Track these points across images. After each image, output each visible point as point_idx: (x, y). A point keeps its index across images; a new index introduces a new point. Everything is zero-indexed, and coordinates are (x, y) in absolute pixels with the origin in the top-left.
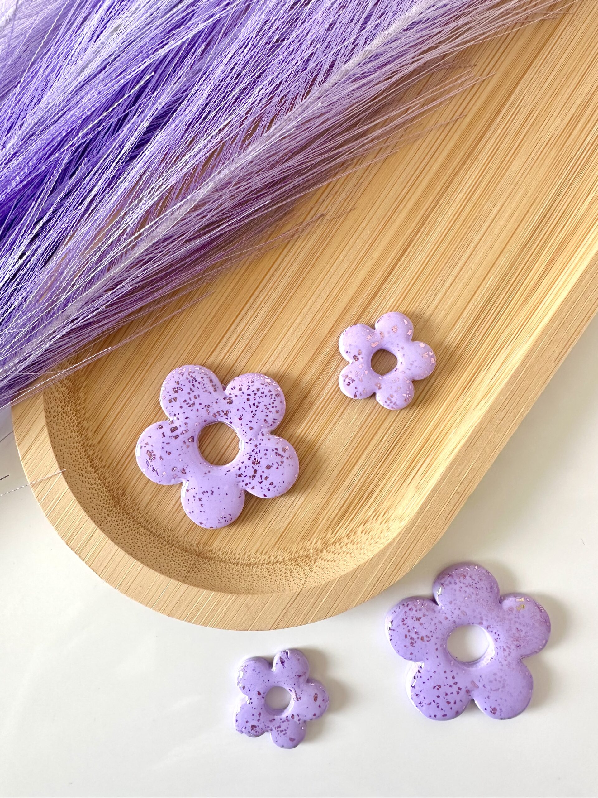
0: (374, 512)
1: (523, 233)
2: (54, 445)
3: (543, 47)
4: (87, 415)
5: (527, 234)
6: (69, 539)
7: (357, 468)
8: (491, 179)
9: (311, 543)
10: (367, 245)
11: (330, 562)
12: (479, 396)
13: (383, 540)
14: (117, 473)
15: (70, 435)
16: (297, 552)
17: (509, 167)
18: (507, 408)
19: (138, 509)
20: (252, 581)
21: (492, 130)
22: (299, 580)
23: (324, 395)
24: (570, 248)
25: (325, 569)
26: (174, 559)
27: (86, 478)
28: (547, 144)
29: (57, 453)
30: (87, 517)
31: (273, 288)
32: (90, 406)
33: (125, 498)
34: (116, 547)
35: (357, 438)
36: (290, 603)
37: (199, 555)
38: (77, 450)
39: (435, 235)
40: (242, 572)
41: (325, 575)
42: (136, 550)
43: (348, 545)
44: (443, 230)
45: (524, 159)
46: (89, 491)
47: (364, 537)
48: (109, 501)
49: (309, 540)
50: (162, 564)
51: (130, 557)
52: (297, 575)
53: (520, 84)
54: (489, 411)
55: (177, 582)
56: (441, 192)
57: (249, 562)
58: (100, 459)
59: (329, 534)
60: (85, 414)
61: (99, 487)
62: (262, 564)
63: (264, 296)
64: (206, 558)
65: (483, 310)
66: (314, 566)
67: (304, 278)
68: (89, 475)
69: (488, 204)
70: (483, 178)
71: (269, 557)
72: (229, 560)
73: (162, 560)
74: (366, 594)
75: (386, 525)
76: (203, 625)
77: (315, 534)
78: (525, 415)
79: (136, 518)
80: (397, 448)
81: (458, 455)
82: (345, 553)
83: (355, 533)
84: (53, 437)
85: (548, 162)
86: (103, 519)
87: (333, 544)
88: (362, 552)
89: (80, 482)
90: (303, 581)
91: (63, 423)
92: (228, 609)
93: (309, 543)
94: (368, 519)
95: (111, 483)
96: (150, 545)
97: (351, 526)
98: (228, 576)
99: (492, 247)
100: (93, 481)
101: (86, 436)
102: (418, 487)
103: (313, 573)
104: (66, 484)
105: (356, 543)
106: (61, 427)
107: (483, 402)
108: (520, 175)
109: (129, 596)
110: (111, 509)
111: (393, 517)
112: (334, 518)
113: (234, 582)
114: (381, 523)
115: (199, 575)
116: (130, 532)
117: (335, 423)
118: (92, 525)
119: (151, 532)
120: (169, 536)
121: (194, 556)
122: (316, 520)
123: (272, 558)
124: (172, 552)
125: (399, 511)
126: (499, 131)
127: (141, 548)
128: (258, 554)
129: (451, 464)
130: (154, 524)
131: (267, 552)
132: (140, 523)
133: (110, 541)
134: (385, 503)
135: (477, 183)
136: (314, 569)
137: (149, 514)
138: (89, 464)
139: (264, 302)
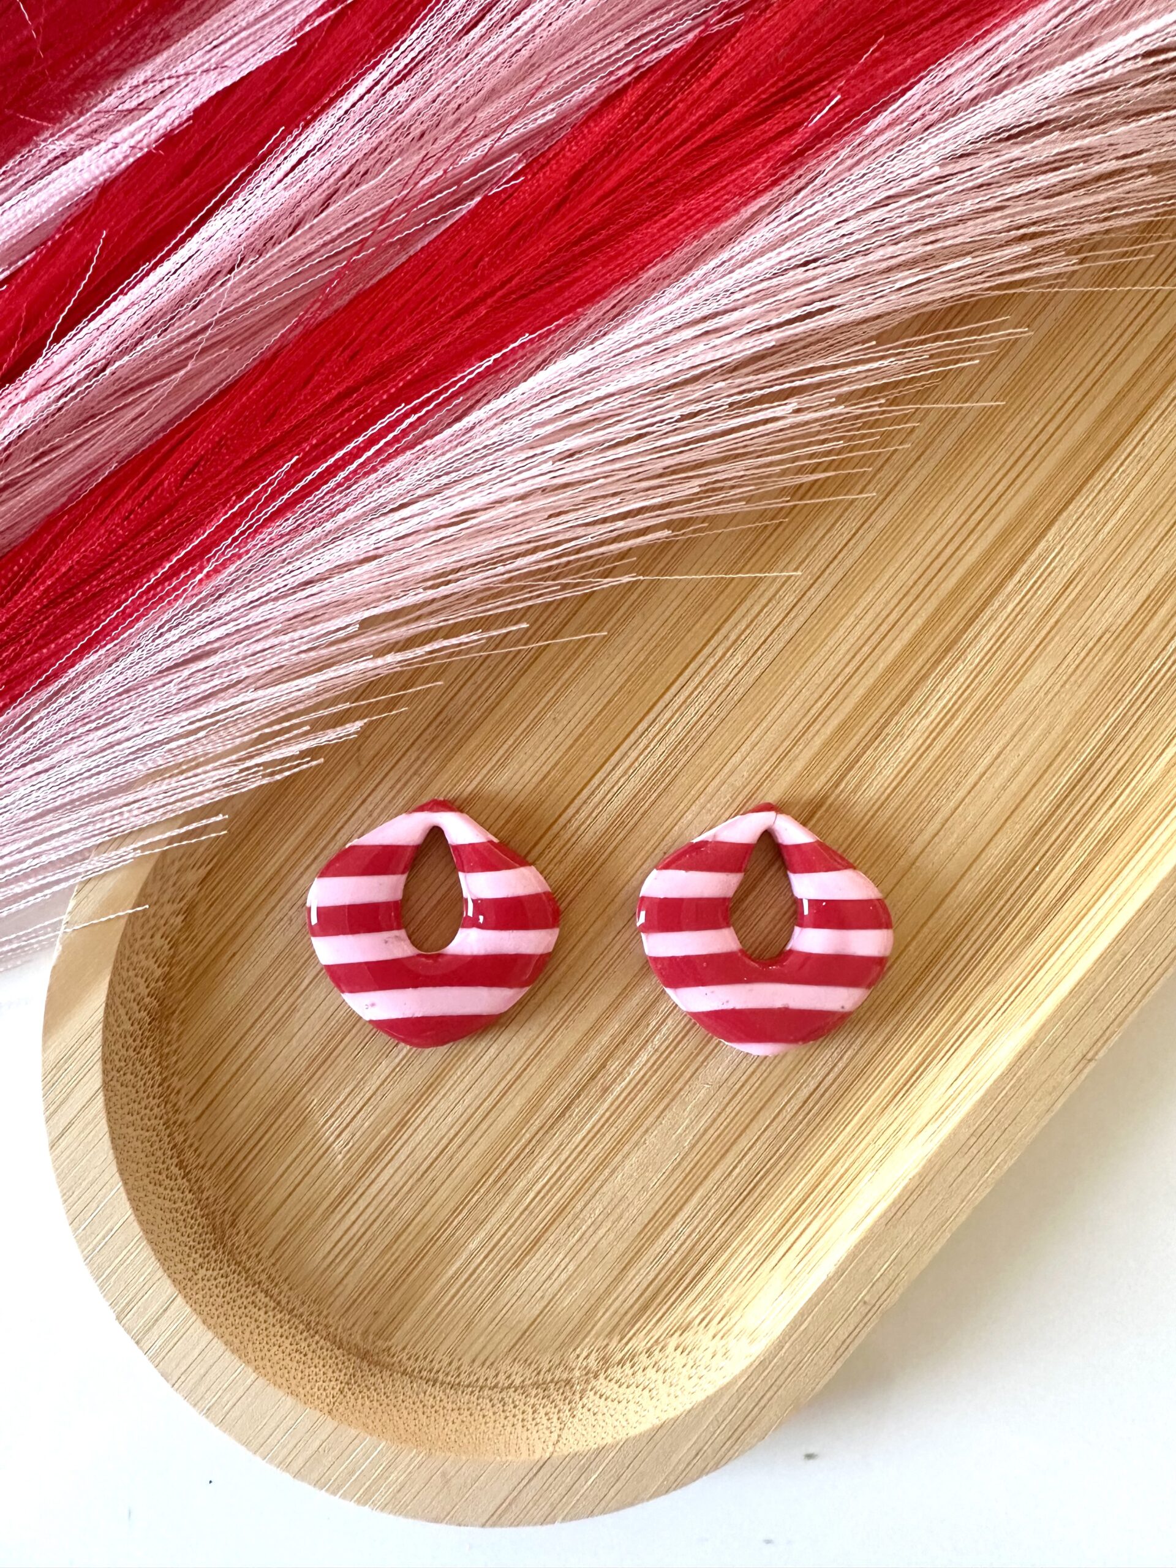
0: (702, 1310)
1: (1038, 806)
3: (1108, 456)
7: (679, 1219)
9: (578, 1356)
15: (143, 1104)
16: (549, 1370)
18: (974, 1150)
19: (257, 1256)
21: (997, 604)
23: (631, 1076)
25: (599, 1416)
26: (316, 1361)
27: (165, 1189)
35: (685, 1163)
44: (886, 785)
46: (168, 1215)
47: (680, 1360)
49: (575, 1350)
52: (544, 1420)
56: (890, 712)
57: (457, 1381)
62: (481, 1388)
64: (377, 1364)
69: (977, 742)
70: (971, 694)
73: (295, 1364)
75: (723, 1342)
77: (587, 1340)
80: (759, 1191)
82: (641, 1387)
83: (663, 1347)
85: (1096, 676)
86: (191, 1273)
87: (618, 1364)
94: (690, 1323)
96: (273, 1330)
97: (656, 1333)
100: (178, 1194)
103: (576, 1420)
105: (662, 1370)
106: (130, 1088)
108: (1042, 694)
111: (736, 1330)
112: (626, 1313)
115: (360, 1401)
117: (647, 1131)
122: (590, 1313)
123: (502, 1377)
127: (255, 1336)
134: (725, 1296)
135: (960, 702)
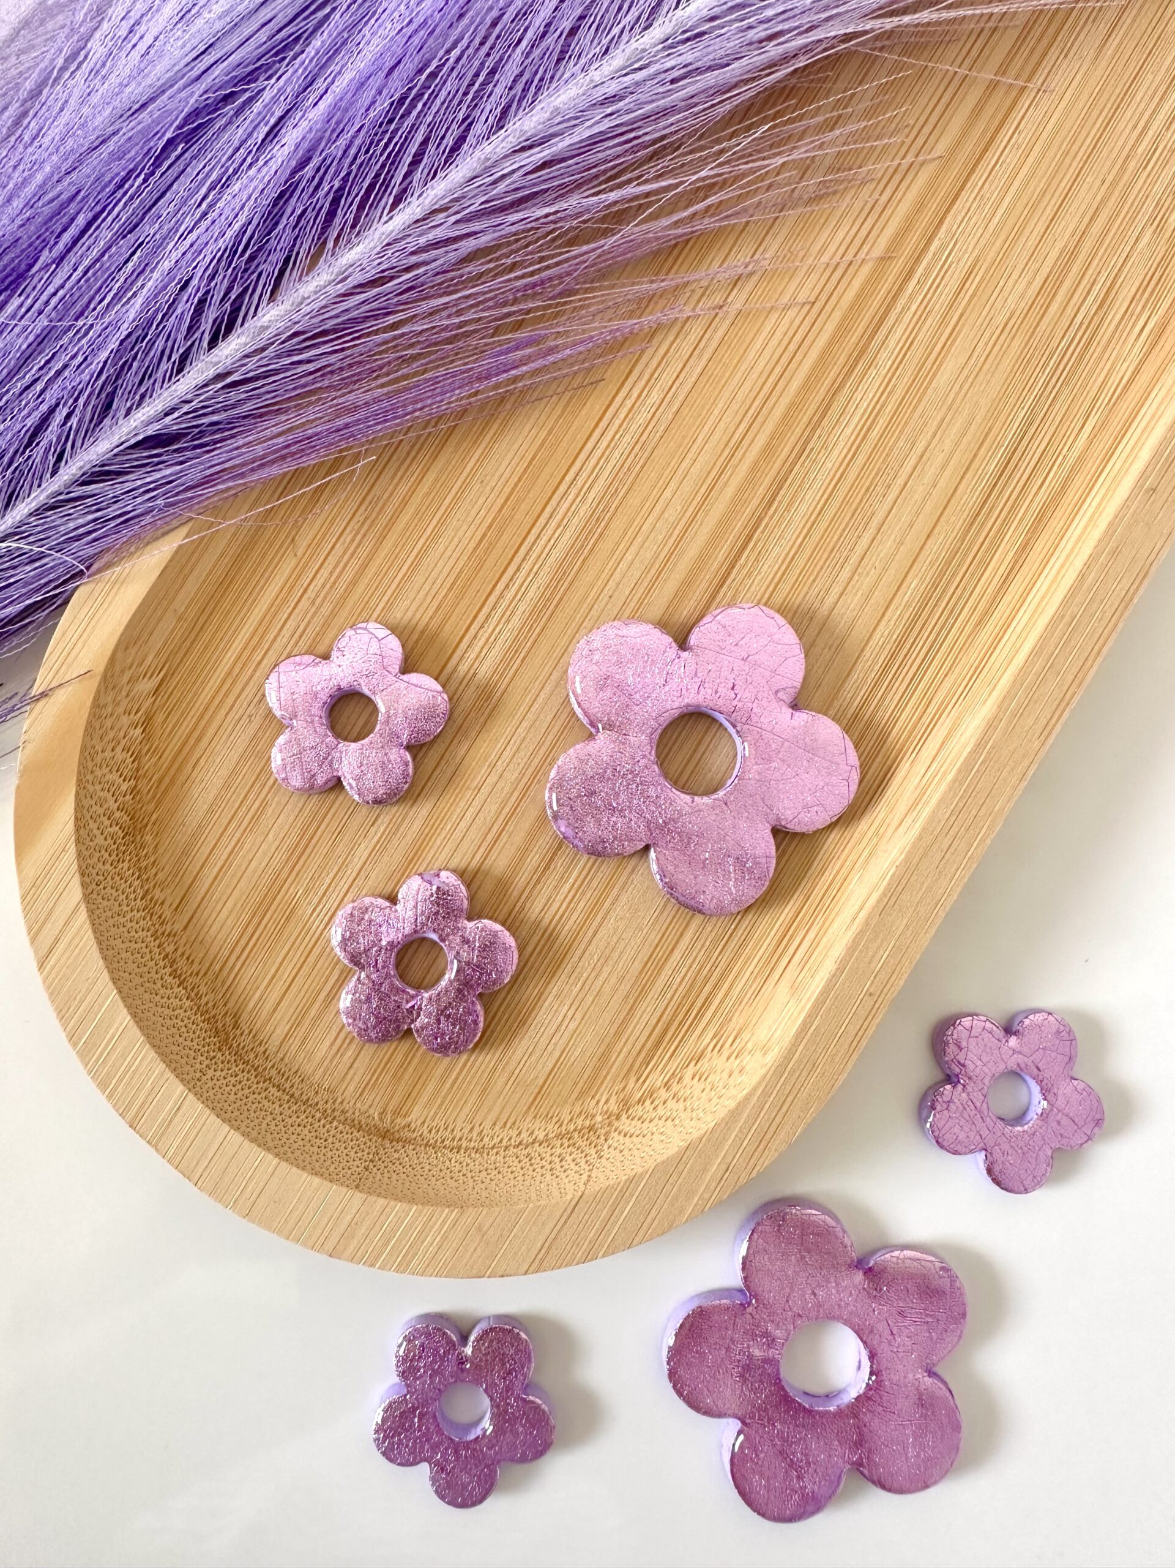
2: (101, 938)
4: (161, 876)
5: (976, 497)
6: (135, 1117)
8: (903, 398)
10: (676, 532)
11: (634, 1139)
12: (902, 808)
13: (733, 1091)
14: (223, 985)
17: (935, 375)
20: (487, 1181)
22: (577, 1176)
24: (1055, 524)
28: (1003, 331)
29: (107, 952)
30: (168, 1074)
31: (503, 620)
32: (165, 860)
33: (239, 1032)
34: (226, 1128)
36: (563, 1220)
37: (385, 1134)
38: (144, 945)
39: (804, 508)
40: (467, 1165)
41: (626, 1163)
42: (263, 1132)
43: (668, 1103)
45: (962, 360)
48: (208, 1040)
50: (315, 1157)
51: (253, 1145)
53: (948, 219)
54: (920, 838)
55: (345, 1189)
58: (188, 959)
59: (631, 1084)
60: (156, 874)
61: (189, 1013)
63: (486, 635)
65: (900, 644)
66: (606, 1147)
67: (561, 599)
68: (169, 992)
71: (520, 1133)
72: (443, 1141)
74: (706, 1196)
76: (397, 1271)
78: (988, 842)
79: (260, 1069)
81: (867, 923)
84: (97, 922)
88: (694, 1114)
89: (151, 1005)
90: (584, 1177)
91: (115, 894)
92: (445, 1238)
93: (594, 1102)
95: (210, 1005)
98: (442, 1175)
99: (911, 525)
101: (160, 917)
102: (795, 988)
104: (125, 1010)
107: (909, 820)
109: (254, 1222)
110: (212, 1054)
113: (452, 1183)
114: (728, 1059)
116: (252, 1097)
118: (180, 1088)
119: (292, 1096)
120: (326, 1102)
121: (375, 1138)
124: (333, 1132)
125: (762, 1034)
126: (914, 308)
128: (497, 1128)
129: (854, 941)
130: (297, 1080)
131: (514, 1124)
132: (270, 1079)
133: (213, 1117)
136: (605, 1153)
137: (286, 1059)
138: (168, 970)
139: (487, 647)
